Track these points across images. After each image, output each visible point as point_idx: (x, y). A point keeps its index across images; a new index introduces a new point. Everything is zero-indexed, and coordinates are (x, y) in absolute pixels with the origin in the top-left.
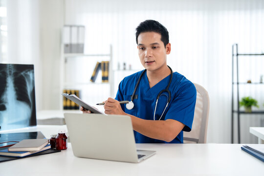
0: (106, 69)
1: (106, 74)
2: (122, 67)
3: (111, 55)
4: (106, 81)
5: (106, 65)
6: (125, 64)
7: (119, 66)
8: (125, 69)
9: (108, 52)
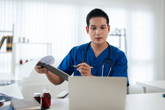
0: (10, 42)
1: (10, 46)
2: (22, 41)
3: (13, 32)
4: (10, 50)
5: (11, 39)
6: (24, 39)
7: (20, 40)
8: (24, 42)
9: (11, 29)
